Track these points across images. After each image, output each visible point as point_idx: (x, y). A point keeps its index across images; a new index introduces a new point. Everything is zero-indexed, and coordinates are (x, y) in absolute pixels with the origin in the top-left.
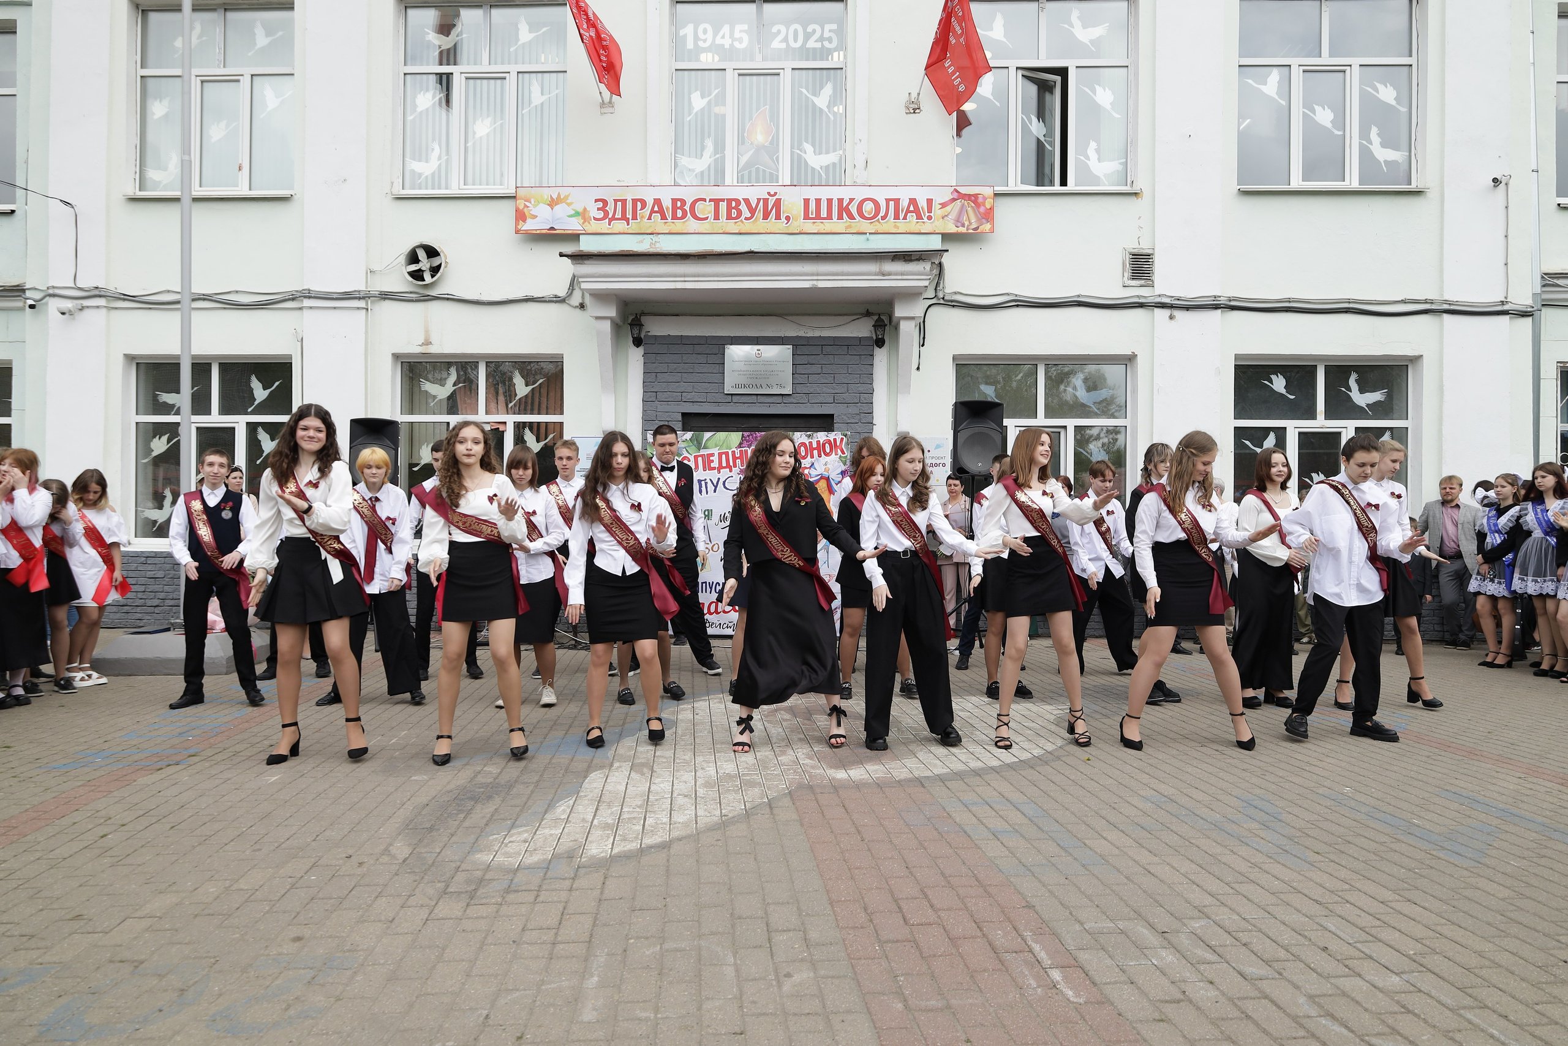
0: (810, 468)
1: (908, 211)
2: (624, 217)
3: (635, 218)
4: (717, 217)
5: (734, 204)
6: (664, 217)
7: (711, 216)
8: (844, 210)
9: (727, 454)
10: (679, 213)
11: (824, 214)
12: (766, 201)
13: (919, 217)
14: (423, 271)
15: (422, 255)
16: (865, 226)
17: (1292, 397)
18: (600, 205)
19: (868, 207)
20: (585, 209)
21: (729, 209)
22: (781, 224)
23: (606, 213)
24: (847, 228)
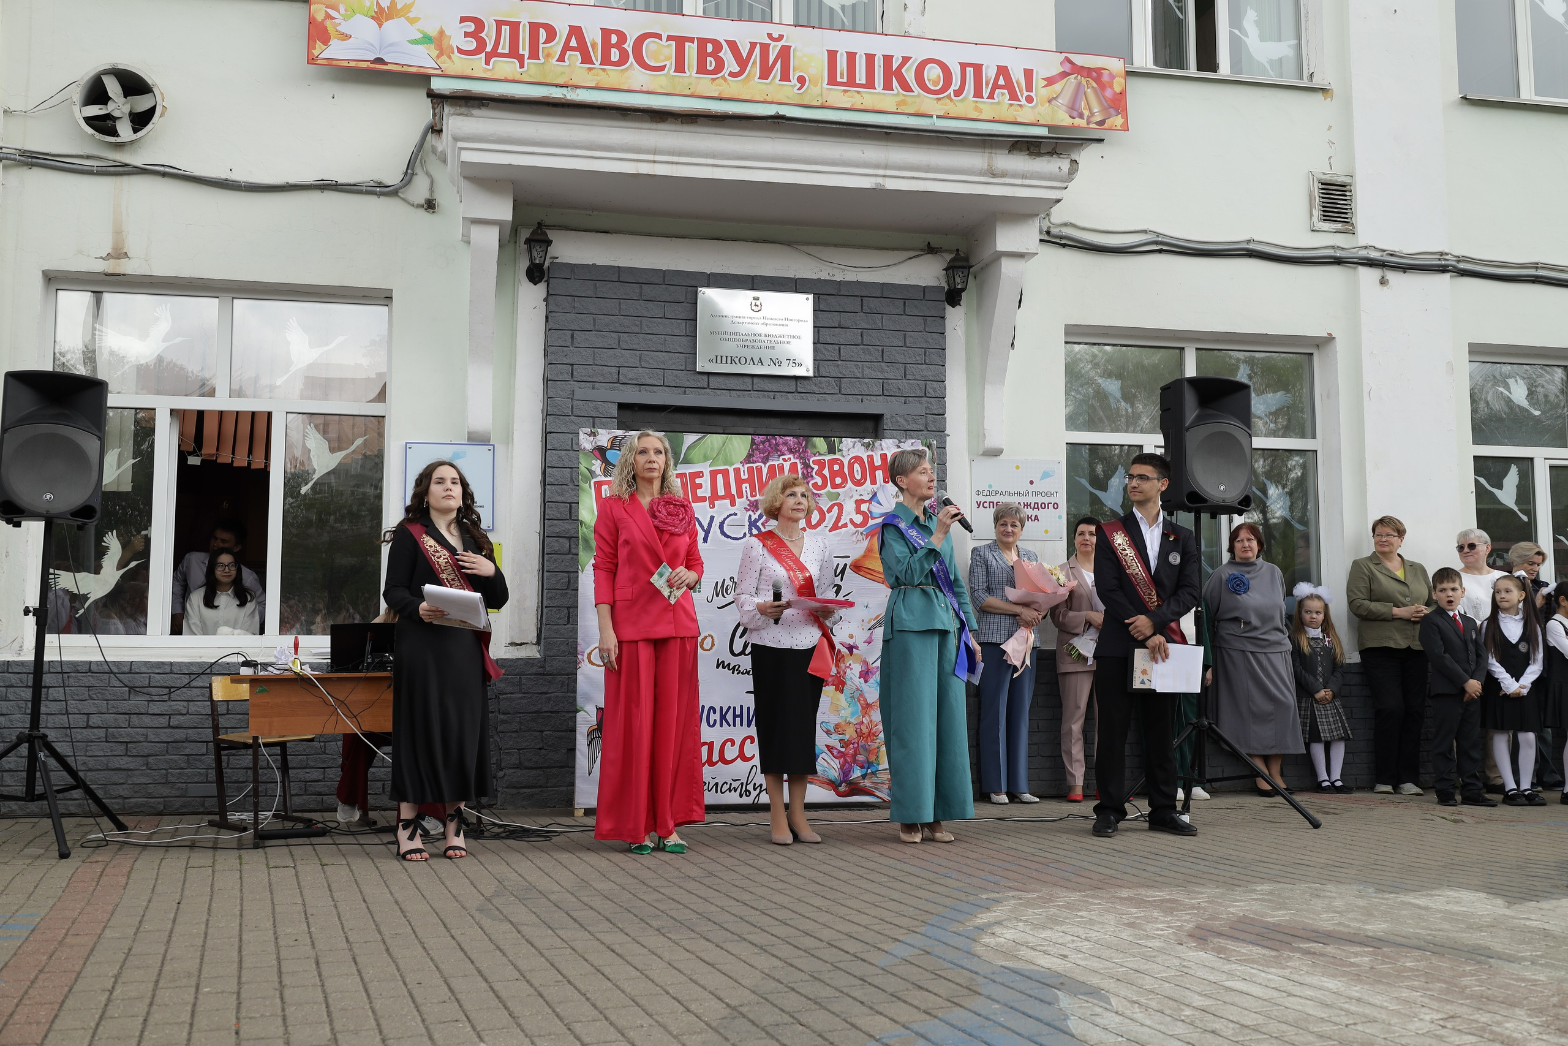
0: (870, 501)
1: (996, 86)
2: (514, 53)
3: (534, 55)
4: (680, 67)
5: (710, 48)
6: (587, 59)
7: (671, 64)
8: (893, 74)
9: (725, 473)
10: (615, 55)
11: (861, 77)
12: (765, 48)
13: (1014, 97)
14: (114, 119)
15: (113, 87)
16: (929, 103)
17: (1537, 413)
18: (471, 27)
19: (933, 73)
20: (442, 33)
21: (702, 55)
22: (790, 90)
23: (481, 45)
24: (899, 104)
